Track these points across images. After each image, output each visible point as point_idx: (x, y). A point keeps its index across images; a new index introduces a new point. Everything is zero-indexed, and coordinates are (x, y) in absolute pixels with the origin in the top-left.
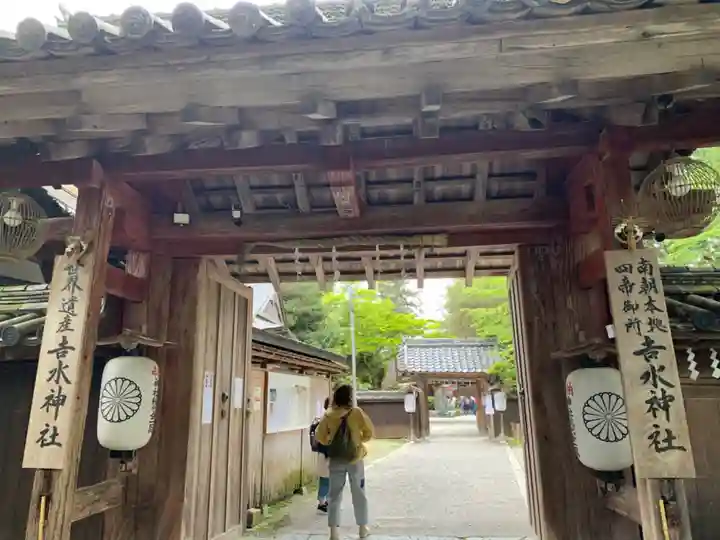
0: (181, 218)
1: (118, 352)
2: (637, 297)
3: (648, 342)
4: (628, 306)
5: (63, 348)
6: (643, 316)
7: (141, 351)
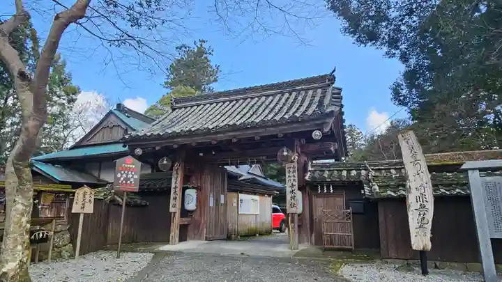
0: (201, 154)
1: (188, 188)
2: (291, 174)
3: (292, 184)
4: (289, 176)
5: (176, 188)
6: (292, 178)
7: (193, 188)
